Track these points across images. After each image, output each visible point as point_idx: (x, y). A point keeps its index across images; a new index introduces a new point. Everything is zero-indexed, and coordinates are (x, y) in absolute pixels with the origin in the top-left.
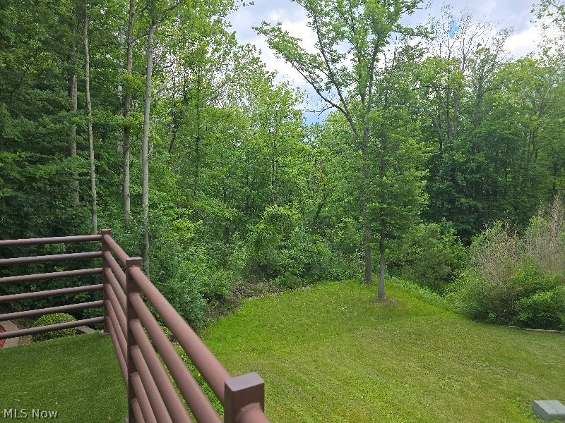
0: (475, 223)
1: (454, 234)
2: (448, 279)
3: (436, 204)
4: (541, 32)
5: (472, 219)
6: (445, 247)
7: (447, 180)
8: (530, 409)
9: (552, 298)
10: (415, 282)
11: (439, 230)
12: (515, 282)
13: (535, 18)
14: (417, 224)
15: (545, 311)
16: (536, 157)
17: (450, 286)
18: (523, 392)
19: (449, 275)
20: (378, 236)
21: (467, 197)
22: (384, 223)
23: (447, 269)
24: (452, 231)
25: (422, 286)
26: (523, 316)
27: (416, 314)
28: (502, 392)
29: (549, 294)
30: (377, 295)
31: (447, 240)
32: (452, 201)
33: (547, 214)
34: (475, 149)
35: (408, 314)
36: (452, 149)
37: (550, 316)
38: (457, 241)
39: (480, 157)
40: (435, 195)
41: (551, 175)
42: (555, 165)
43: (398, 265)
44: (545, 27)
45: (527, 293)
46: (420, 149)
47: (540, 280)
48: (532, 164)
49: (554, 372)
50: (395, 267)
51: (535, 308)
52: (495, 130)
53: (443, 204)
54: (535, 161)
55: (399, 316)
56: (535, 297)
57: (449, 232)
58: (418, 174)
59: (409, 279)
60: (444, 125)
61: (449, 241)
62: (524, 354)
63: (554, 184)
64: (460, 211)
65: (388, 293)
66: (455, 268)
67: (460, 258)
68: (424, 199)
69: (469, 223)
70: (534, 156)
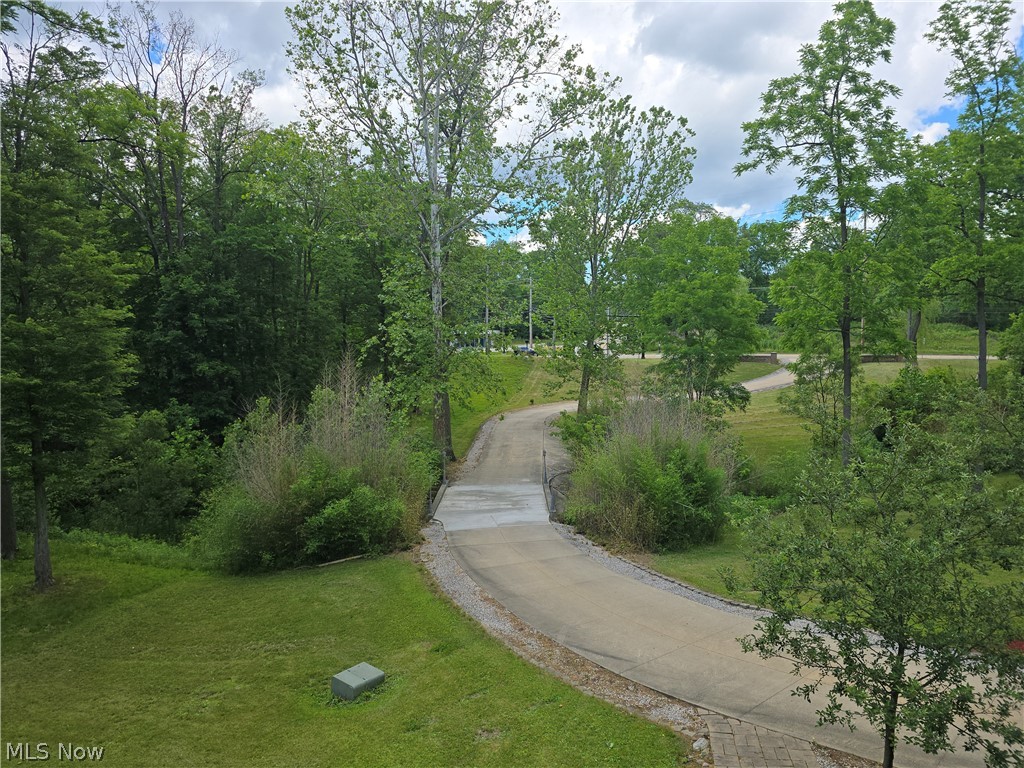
0: (231, 405)
1: (195, 428)
2: (190, 510)
3: (157, 374)
4: (305, 93)
5: (224, 396)
6: (178, 453)
7: (174, 327)
8: (329, 691)
9: (350, 509)
10: (121, 531)
11: (164, 421)
12: (297, 494)
13: (293, 67)
14: (118, 414)
15: (342, 531)
16: (317, 292)
17: (194, 523)
18: (319, 669)
19: (191, 503)
20: (25, 449)
21: (210, 357)
22: (37, 419)
23: (187, 494)
24: (190, 421)
25: (137, 535)
26: (312, 546)
27: (128, 594)
28: (287, 682)
29: (345, 502)
30: (34, 578)
31: (183, 439)
32: (186, 366)
33: (335, 383)
34: (220, 271)
35: (109, 599)
36: (178, 269)
37: (350, 536)
38: (200, 439)
39: (228, 287)
40: (152, 356)
41: (339, 321)
42: (343, 305)
43: (82, 505)
44: (310, 87)
45: (316, 507)
46: (108, 263)
47: (332, 483)
48: (312, 303)
49: (360, 620)
50: (75, 511)
51: (327, 529)
52: (251, 243)
53: (170, 374)
54: (316, 300)
55: (91, 607)
56: (328, 511)
57: (183, 424)
58: (109, 314)
59: (110, 527)
60: (159, 223)
61: (186, 440)
62: (317, 606)
63: (344, 334)
64: (203, 383)
65: (63, 567)
66: (201, 489)
67: (207, 469)
68: (127, 364)
69: (220, 405)
70: (313, 291)
